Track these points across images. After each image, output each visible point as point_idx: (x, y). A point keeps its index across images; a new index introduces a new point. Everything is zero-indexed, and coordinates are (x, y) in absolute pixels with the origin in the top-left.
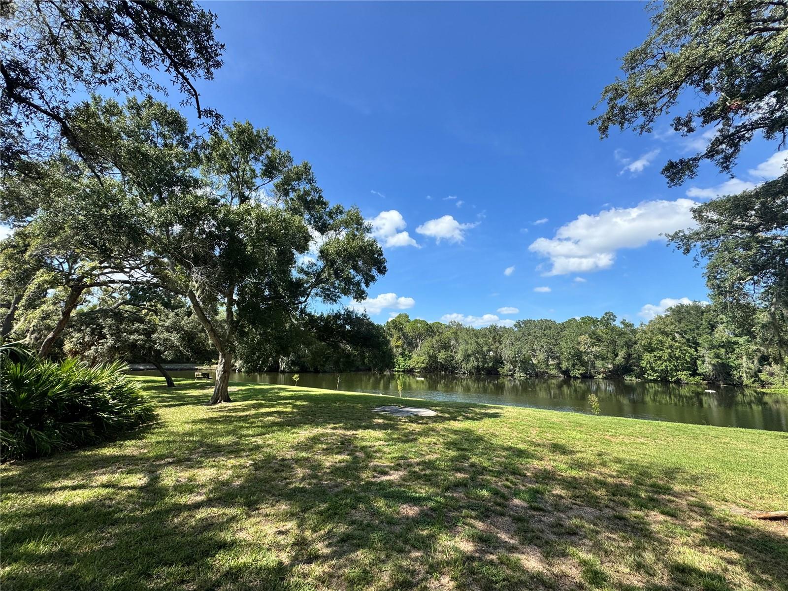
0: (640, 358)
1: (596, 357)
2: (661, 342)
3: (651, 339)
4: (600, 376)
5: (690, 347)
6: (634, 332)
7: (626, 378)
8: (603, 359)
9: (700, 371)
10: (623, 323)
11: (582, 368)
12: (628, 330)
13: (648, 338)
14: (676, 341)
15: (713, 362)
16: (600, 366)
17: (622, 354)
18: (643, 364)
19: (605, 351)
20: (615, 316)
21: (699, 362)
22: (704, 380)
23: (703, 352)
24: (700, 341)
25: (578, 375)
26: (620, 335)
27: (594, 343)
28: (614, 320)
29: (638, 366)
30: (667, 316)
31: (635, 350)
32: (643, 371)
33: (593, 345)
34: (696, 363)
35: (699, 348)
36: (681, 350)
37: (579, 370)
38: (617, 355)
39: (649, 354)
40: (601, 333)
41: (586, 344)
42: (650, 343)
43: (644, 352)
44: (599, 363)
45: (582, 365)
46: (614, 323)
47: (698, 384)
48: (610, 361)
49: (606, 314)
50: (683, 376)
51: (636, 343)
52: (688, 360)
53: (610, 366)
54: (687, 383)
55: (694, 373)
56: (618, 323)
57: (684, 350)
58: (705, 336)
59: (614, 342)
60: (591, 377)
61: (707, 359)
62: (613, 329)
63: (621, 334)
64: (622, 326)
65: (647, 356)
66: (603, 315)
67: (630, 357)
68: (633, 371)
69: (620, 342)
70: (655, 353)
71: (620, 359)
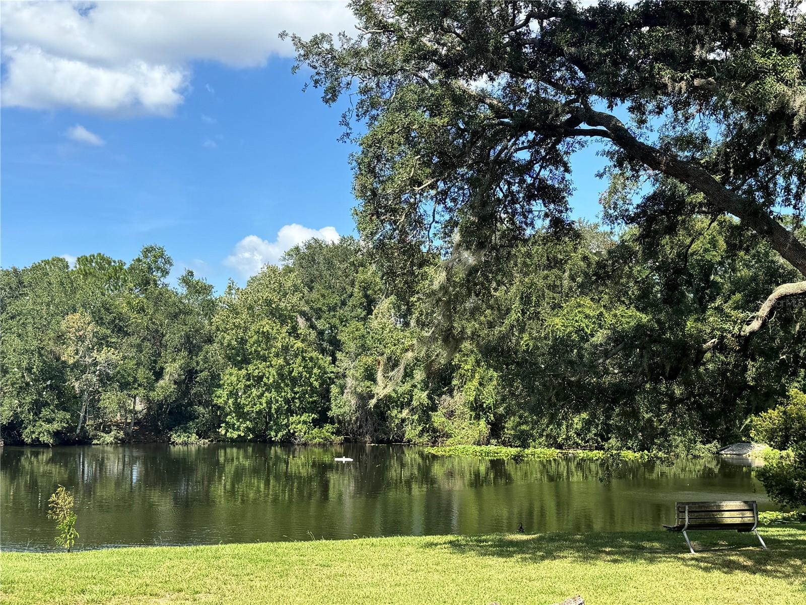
0: (214, 381)
1: (105, 380)
2: (267, 337)
3: (246, 329)
4: (109, 438)
5: (323, 351)
6: (210, 307)
7: (175, 438)
8: (124, 386)
9: (334, 411)
10: (186, 280)
11: (61, 414)
12: (194, 303)
13: (238, 327)
14: (297, 337)
15: (359, 390)
16: (115, 406)
17: (173, 369)
18: (221, 397)
19: (131, 364)
20: (168, 262)
21: (334, 390)
22: (338, 433)
23: (345, 365)
24: (342, 337)
25: (46, 438)
26: (176, 316)
27: (105, 337)
28: (165, 273)
29: (207, 404)
30: (288, 270)
31: (206, 360)
32: (218, 417)
33: (102, 342)
34: (328, 391)
35: (339, 355)
36: (304, 358)
37: (50, 421)
38: (159, 375)
39: (235, 371)
40: (125, 309)
41: (81, 339)
42: (243, 342)
43: (225, 366)
44: (110, 400)
45: (62, 407)
46: (166, 280)
47: (325, 445)
48: (142, 391)
49: (147, 251)
50: (299, 424)
51: (210, 341)
52: (316, 384)
53: (139, 407)
54: (305, 444)
55: (322, 419)
56: (173, 282)
57: (311, 359)
58: (354, 324)
59: (157, 337)
60: (85, 441)
61: (350, 382)
62: (161, 298)
63: (178, 313)
64: (182, 290)
65: (232, 376)
66: (138, 254)
67: (191, 380)
68: (192, 417)
69: (174, 336)
70: (251, 367)
71: (165, 386)
